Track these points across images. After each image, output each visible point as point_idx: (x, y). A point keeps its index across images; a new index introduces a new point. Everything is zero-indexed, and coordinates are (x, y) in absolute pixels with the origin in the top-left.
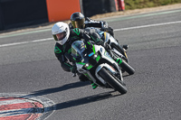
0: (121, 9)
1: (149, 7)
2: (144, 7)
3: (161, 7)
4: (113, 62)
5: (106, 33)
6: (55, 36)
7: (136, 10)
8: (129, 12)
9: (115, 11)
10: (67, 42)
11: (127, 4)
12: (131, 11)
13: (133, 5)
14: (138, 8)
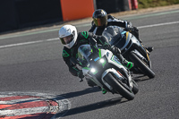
0: (134, 8)
1: (162, 6)
2: (157, 6)
3: (174, 6)
4: (121, 66)
5: (128, 33)
6: (62, 39)
7: (149, 9)
8: (142, 11)
9: (128, 10)
10: (74, 46)
11: (140, 3)
12: (144, 10)
13: (146, 4)
14: (151, 7)
